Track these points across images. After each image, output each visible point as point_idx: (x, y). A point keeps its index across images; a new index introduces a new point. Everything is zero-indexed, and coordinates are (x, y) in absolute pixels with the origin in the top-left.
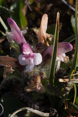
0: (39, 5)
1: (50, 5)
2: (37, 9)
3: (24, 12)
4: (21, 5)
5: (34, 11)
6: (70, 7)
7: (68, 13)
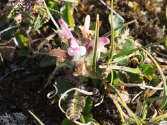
0: (83, 6)
1: (93, 6)
2: (81, 9)
3: (71, 12)
4: (69, 7)
5: (80, 11)
6: (108, 7)
7: (107, 12)
